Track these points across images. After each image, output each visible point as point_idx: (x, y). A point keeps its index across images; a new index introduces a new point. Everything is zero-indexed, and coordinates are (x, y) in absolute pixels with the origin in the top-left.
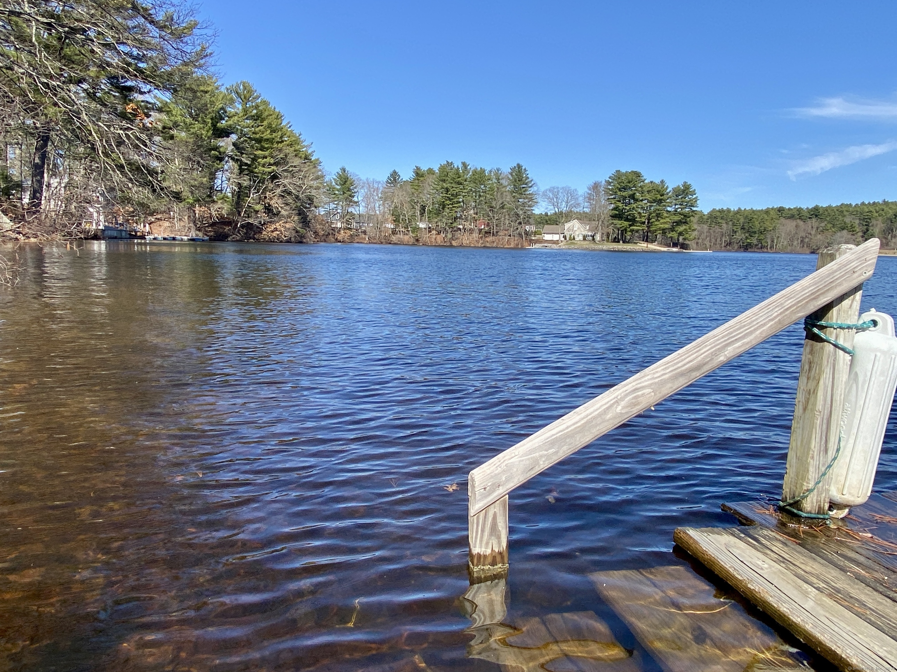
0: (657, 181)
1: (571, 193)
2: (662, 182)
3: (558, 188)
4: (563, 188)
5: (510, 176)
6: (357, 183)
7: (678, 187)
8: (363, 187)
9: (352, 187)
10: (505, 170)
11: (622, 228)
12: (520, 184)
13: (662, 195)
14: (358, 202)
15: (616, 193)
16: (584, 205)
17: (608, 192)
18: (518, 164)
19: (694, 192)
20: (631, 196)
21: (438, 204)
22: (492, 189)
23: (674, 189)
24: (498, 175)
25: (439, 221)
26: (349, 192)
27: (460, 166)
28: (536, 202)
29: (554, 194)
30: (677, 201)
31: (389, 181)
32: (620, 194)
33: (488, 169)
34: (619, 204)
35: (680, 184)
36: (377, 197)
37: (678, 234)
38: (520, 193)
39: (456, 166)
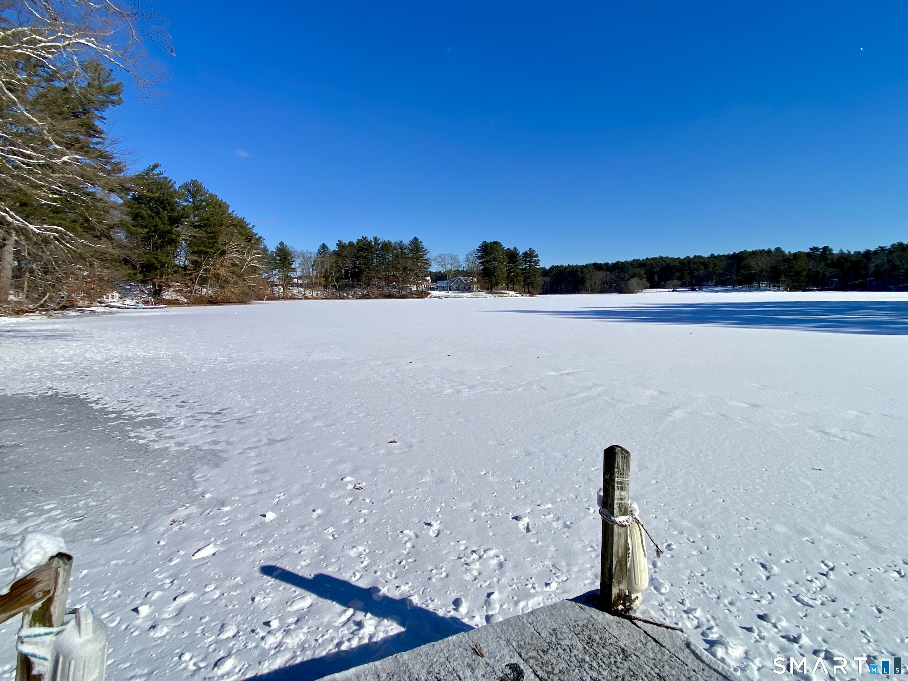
0: (512, 248)
1: (454, 259)
2: (515, 248)
3: (444, 255)
4: (448, 254)
5: (410, 247)
6: (293, 254)
7: (526, 252)
8: (298, 257)
9: (289, 257)
10: (406, 242)
11: (490, 281)
12: (417, 252)
13: (516, 258)
14: (295, 269)
15: (484, 258)
16: (464, 266)
17: (479, 257)
18: (415, 238)
19: (537, 256)
20: (495, 259)
21: (358, 268)
22: (397, 256)
23: (524, 254)
24: (401, 246)
25: (360, 281)
26: (287, 261)
27: (372, 240)
28: (430, 266)
29: (442, 259)
30: (526, 262)
31: (319, 253)
32: (488, 258)
33: (393, 241)
34: (487, 265)
35: (527, 249)
36: (310, 264)
37: (528, 284)
38: (418, 259)
39: (369, 240)
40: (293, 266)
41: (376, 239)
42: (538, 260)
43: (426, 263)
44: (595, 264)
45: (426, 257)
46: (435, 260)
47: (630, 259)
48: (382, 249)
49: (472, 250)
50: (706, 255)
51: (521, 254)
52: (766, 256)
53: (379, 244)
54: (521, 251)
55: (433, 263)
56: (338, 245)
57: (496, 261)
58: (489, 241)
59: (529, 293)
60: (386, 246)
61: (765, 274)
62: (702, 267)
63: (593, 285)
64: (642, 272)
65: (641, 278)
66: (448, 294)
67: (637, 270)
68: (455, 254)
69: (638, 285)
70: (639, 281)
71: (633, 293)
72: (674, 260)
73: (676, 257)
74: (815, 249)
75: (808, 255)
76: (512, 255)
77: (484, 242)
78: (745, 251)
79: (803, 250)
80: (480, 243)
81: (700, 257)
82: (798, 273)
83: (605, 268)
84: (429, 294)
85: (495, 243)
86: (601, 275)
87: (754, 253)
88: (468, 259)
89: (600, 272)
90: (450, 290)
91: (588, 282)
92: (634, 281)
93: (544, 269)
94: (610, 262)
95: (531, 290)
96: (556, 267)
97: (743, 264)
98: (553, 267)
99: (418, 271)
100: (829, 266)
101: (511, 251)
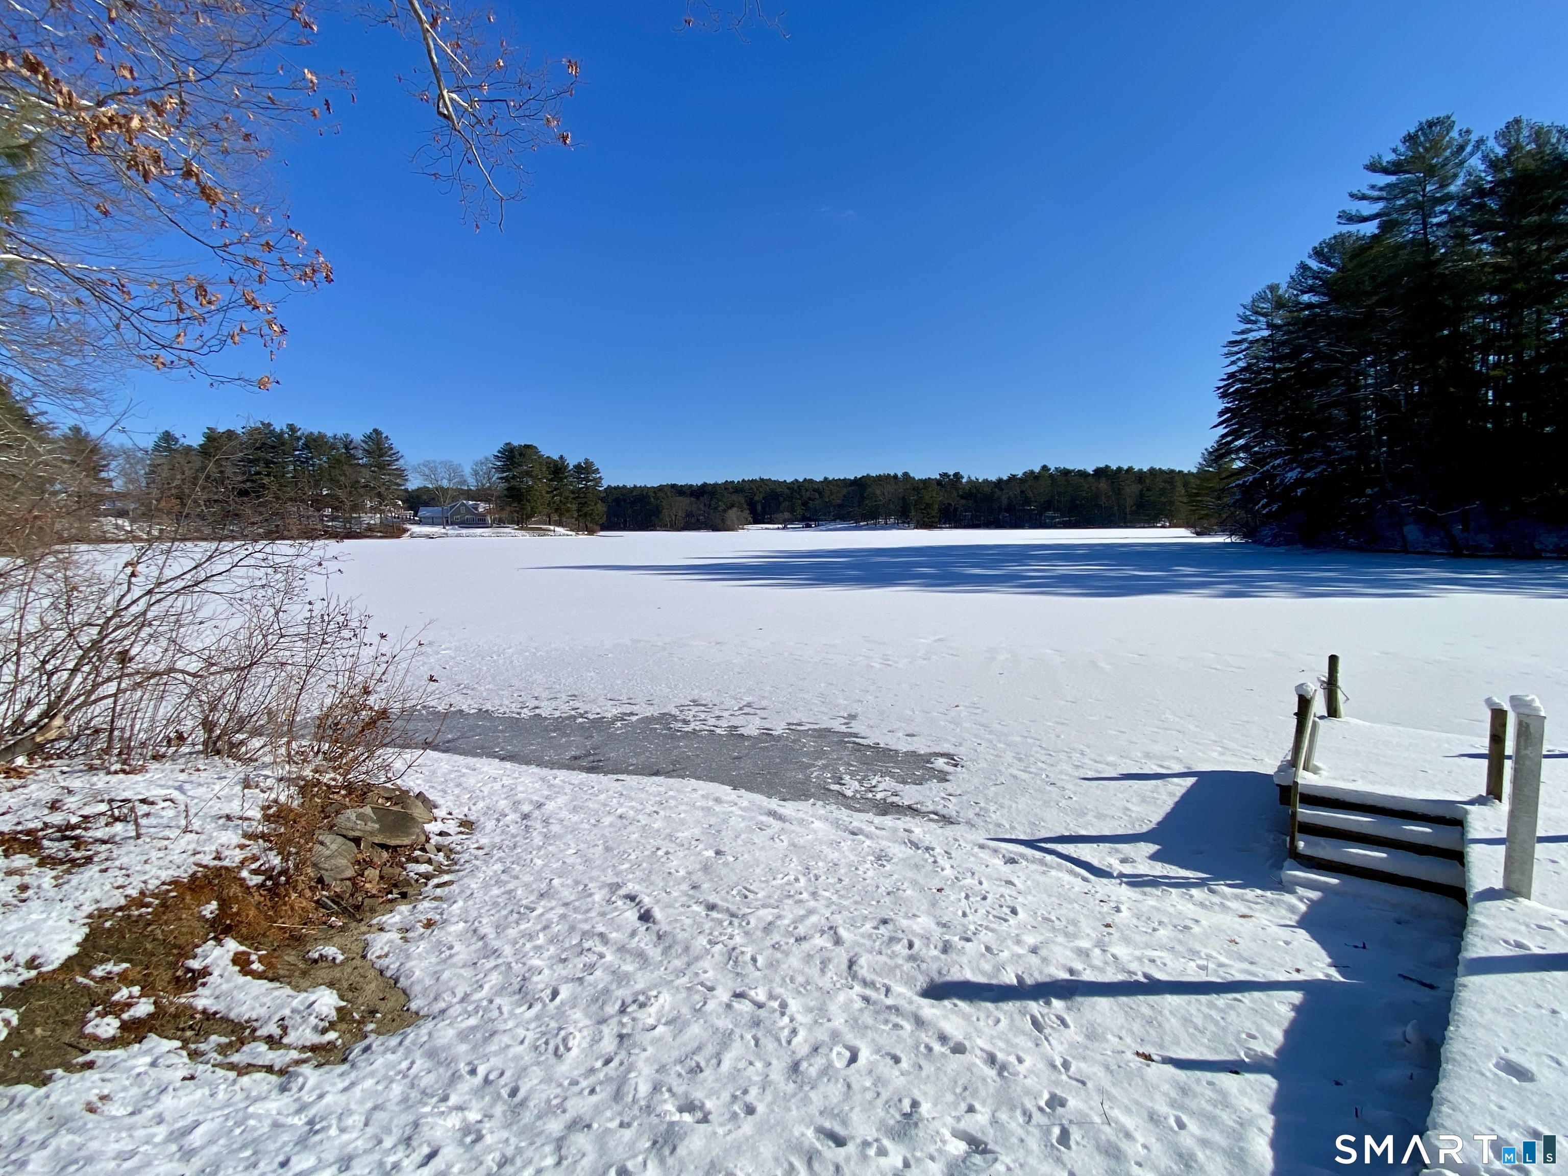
0: (556, 457)
1: (454, 470)
2: (561, 457)
3: (434, 462)
4: (442, 464)
5: (365, 446)
6: (104, 451)
7: (579, 464)
8: (115, 457)
9: (96, 458)
10: (357, 437)
11: (522, 509)
12: (381, 456)
13: (563, 473)
14: (109, 480)
15: (509, 470)
16: (472, 483)
17: (498, 469)
18: (375, 430)
19: (597, 471)
20: (528, 473)
22: (338, 461)
23: (575, 467)
24: (347, 442)
26: (93, 465)
27: (285, 428)
28: (406, 480)
29: (431, 468)
30: (580, 480)
31: (158, 448)
32: (514, 471)
33: (330, 434)
34: (514, 483)
35: (582, 460)
36: (142, 472)
37: (585, 515)
38: (382, 467)
39: (278, 430)
40: (105, 475)
41: (292, 427)
42: (600, 478)
43: (401, 476)
44: (674, 486)
45: (397, 465)
46: (417, 469)
47: (721, 480)
48: (306, 446)
49: (487, 456)
51: (571, 467)
53: (299, 438)
54: (571, 462)
55: (411, 476)
56: (206, 436)
57: (531, 476)
58: (516, 443)
59: (587, 529)
60: (315, 443)
61: (892, 506)
62: (815, 495)
63: (674, 517)
64: (743, 501)
65: (741, 509)
66: (444, 531)
67: (734, 497)
68: (456, 462)
69: (738, 519)
70: (738, 513)
71: (732, 530)
74: (945, 475)
75: (939, 483)
76: (557, 469)
77: (507, 444)
79: (933, 477)
80: (500, 445)
81: (811, 481)
82: (928, 506)
83: (688, 492)
84: (407, 530)
85: (527, 447)
86: (684, 503)
87: (879, 478)
88: (478, 472)
89: (682, 498)
90: (447, 524)
91: (665, 512)
92: (733, 513)
95: (590, 524)
97: (867, 493)
99: (382, 490)
100: (962, 497)
101: (555, 461)
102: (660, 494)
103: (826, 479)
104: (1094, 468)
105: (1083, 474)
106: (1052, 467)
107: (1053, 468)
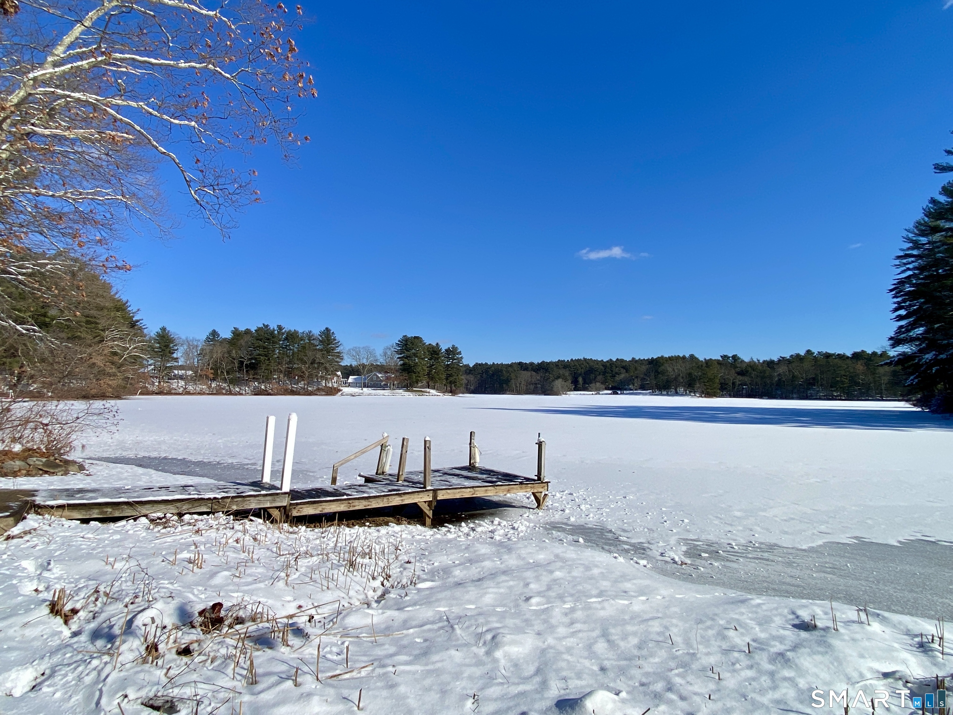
0: (433, 344)
1: (371, 353)
2: (437, 344)
3: (359, 348)
4: (363, 349)
5: (320, 338)
6: (177, 341)
7: (449, 348)
8: (182, 345)
9: (171, 345)
10: (316, 331)
11: (410, 378)
12: (329, 344)
13: (438, 354)
14: (177, 358)
15: (404, 353)
16: (381, 360)
17: (398, 352)
18: (327, 329)
19: (460, 353)
20: (415, 355)
21: (255, 359)
22: (304, 348)
23: (446, 350)
24: (310, 336)
25: (256, 374)
26: (168, 349)
27: (276, 328)
28: (342, 359)
29: (356, 352)
30: (449, 359)
31: (208, 340)
32: (407, 353)
33: (300, 331)
34: (407, 361)
35: (450, 346)
36: (196, 354)
37: (451, 383)
38: (329, 351)
39: (272, 328)
40: (175, 355)
41: (280, 328)
42: (462, 358)
43: (338, 357)
44: (520, 363)
45: (338, 350)
46: (349, 353)
47: (555, 360)
48: (286, 339)
49: (391, 344)
50: (628, 358)
51: (443, 350)
52: (681, 362)
53: (283, 334)
54: (444, 347)
55: (345, 357)
56: (233, 333)
57: (417, 357)
58: (409, 336)
59: (451, 392)
60: (292, 337)
61: (681, 379)
62: (623, 371)
63: (518, 385)
64: (567, 374)
65: (566, 380)
66: (361, 391)
67: (562, 372)
68: (372, 348)
69: (562, 387)
70: (563, 383)
71: (558, 395)
72: (596, 362)
73: (600, 360)
74: (726, 357)
75: (719, 362)
76: (434, 351)
77: (404, 336)
78: (662, 357)
79: (714, 358)
80: (400, 337)
81: (622, 361)
82: (710, 380)
83: (530, 368)
84: (340, 390)
85: (415, 337)
86: (526, 375)
87: (671, 358)
88: (385, 354)
89: (525, 372)
90: (365, 387)
91: (513, 381)
92: (559, 383)
93: (467, 366)
94: (536, 362)
95: (454, 388)
96: (480, 365)
97: (660, 369)
98: (477, 365)
99: (328, 365)
100: (739, 374)
101: (433, 347)
102: (510, 369)
103: (633, 359)
104: (852, 352)
105: (841, 357)
106: (815, 351)
107: (816, 353)
